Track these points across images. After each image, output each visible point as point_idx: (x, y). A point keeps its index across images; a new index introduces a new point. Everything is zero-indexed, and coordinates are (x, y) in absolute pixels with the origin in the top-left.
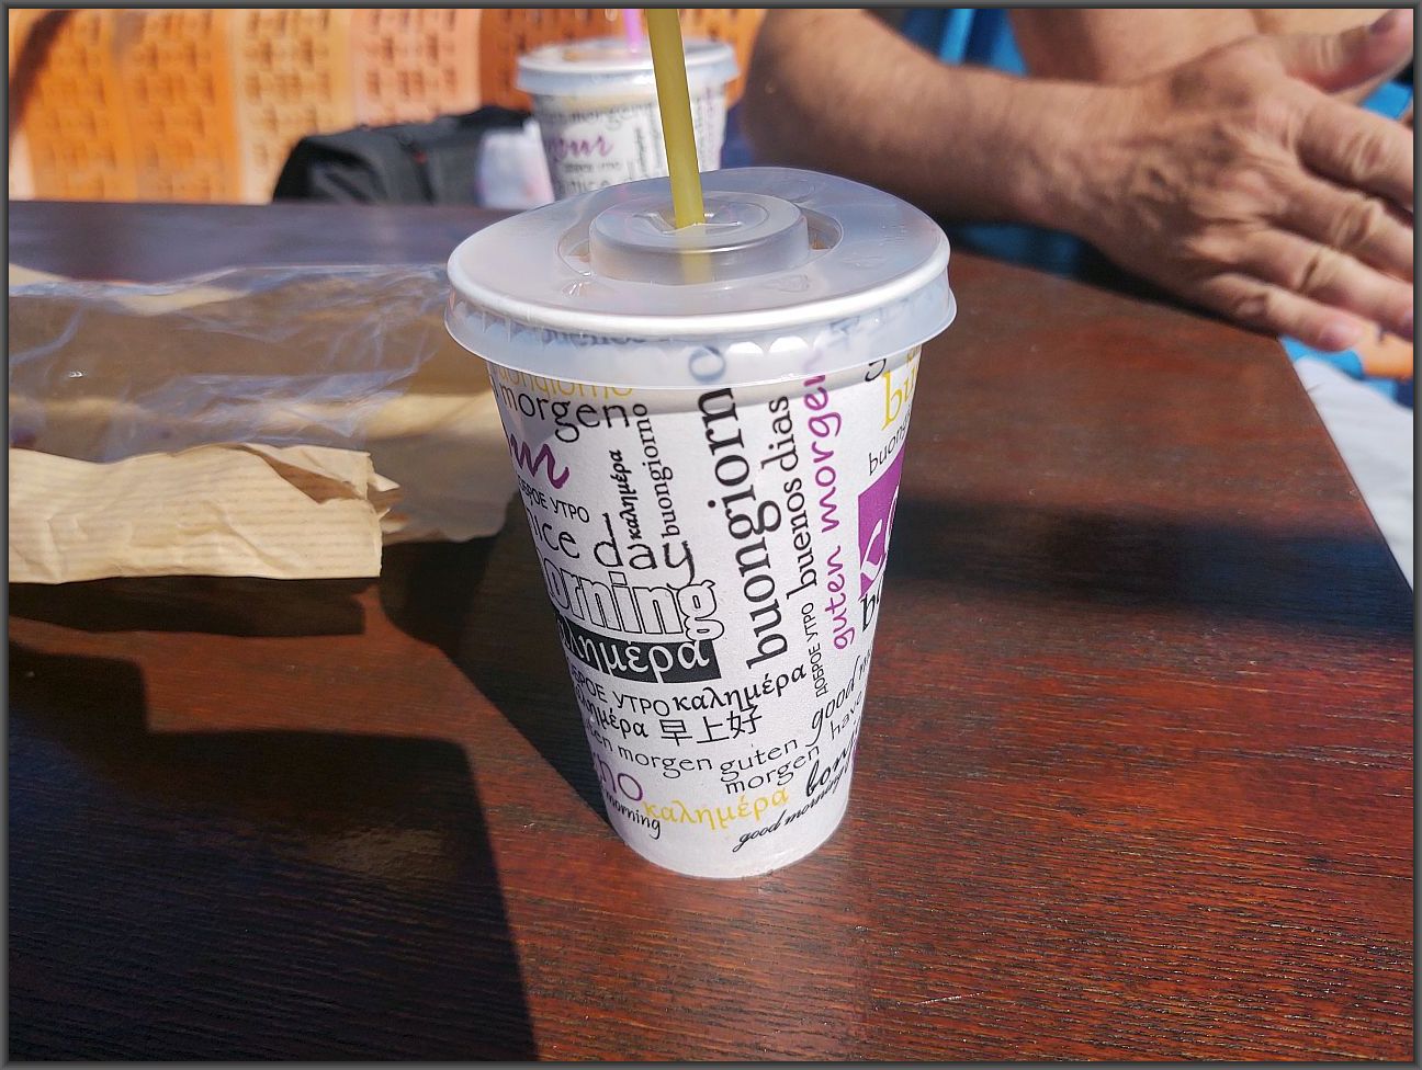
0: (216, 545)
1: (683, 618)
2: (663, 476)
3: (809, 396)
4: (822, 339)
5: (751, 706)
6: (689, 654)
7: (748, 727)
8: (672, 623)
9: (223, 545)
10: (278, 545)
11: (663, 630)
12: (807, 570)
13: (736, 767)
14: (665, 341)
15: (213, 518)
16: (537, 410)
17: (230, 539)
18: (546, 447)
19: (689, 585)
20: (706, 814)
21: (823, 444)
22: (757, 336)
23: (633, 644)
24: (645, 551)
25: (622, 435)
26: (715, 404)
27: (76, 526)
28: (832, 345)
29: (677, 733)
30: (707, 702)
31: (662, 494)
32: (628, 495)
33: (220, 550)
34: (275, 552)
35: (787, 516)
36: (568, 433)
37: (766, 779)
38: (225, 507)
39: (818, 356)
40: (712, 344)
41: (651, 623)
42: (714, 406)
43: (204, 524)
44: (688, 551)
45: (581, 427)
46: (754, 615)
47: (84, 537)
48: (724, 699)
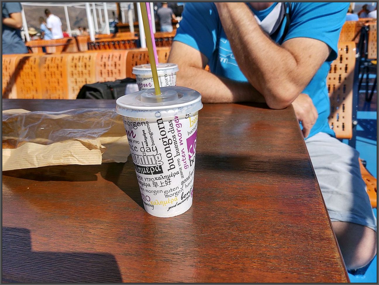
0: (69, 159)
1: (156, 161)
2: (151, 134)
3: (175, 120)
4: (177, 111)
5: (169, 179)
6: (157, 168)
7: (169, 183)
8: (154, 163)
9: (71, 159)
10: (81, 158)
11: (153, 164)
12: (178, 152)
13: (167, 192)
14: (151, 110)
15: (69, 153)
16: (131, 125)
17: (73, 157)
18: (132, 131)
19: (157, 155)
20: (162, 202)
21: (179, 129)
22: (166, 110)
23: (148, 167)
24: (149, 149)
25: (144, 127)
26: (160, 121)
27: (41, 156)
28: (179, 112)
29: (156, 185)
30: (161, 178)
31: (151, 138)
32: (146, 138)
33: (70, 159)
34: (81, 160)
35: (173, 142)
36: (136, 127)
37: (173, 195)
38: (72, 151)
39: (176, 113)
40: (158, 111)
41: (151, 163)
42: (160, 122)
43: (67, 155)
44: (156, 148)
45: (138, 126)
46: (169, 160)
47: (43, 158)
48: (164, 178)
